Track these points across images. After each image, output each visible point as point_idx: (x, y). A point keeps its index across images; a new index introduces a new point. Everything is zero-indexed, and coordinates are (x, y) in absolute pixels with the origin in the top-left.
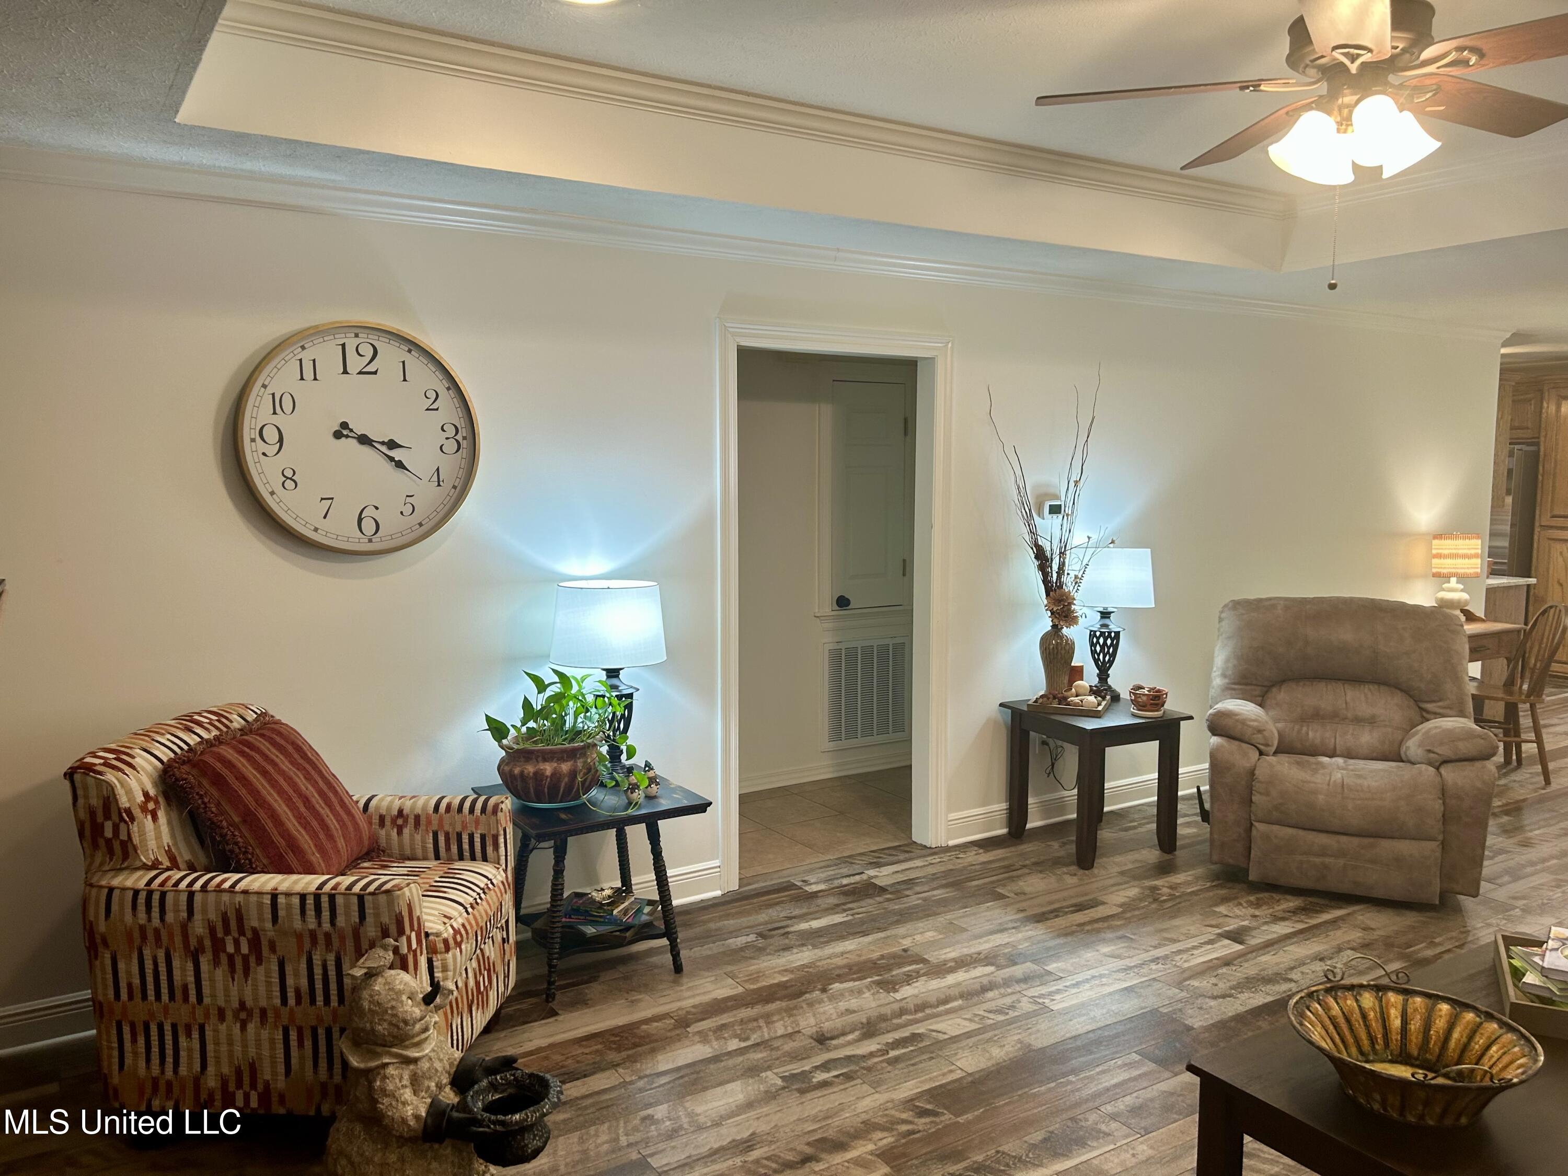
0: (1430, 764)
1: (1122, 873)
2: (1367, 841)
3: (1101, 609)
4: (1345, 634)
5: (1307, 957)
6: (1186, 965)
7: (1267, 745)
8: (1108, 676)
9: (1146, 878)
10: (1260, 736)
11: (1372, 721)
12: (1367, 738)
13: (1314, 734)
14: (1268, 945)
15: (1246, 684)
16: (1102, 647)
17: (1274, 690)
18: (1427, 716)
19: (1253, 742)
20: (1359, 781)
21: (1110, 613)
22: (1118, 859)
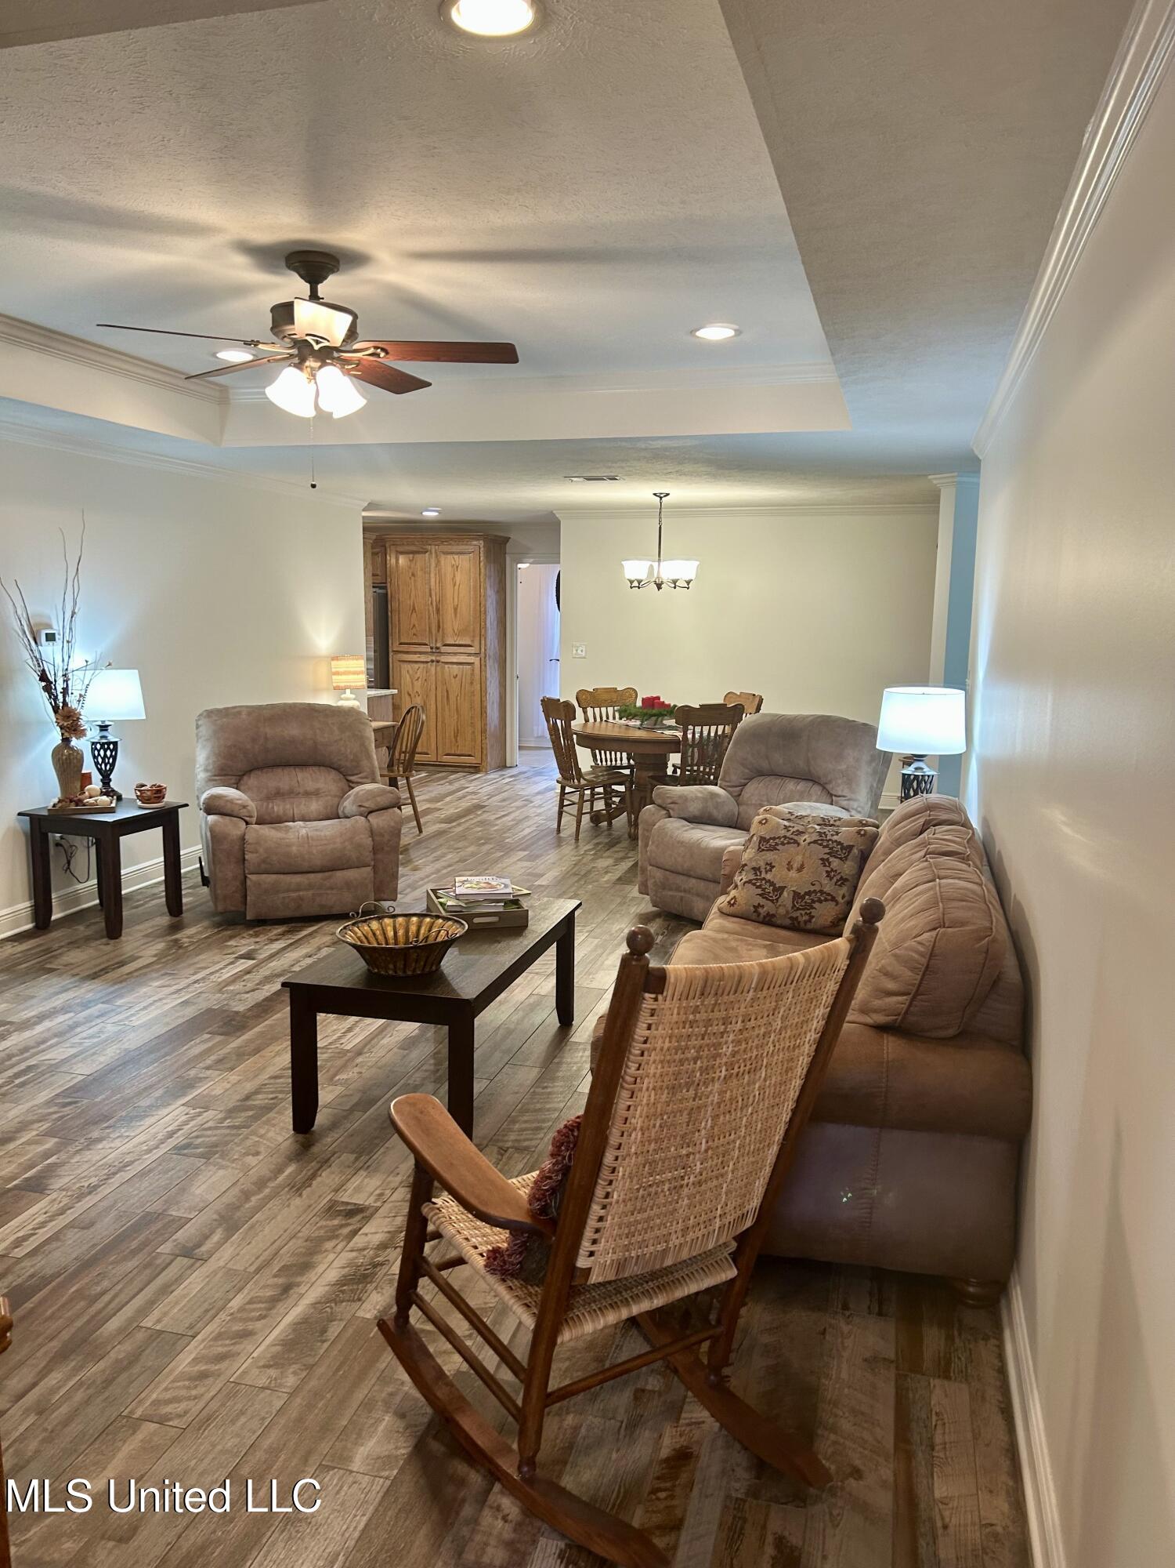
0: (361, 815)
1: (147, 936)
2: (327, 874)
3: (100, 723)
4: (293, 731)
5: (300, 957)
6: (220, 980)
7: (251, 817)
8: (110, 780)
9: (166, 935)
10: (245, 810)
11: (316, 793)
12: (315, 806)
13: (278, 808)
14: (272, 957)
15: (225, 775)
16: (103, 759)
17: (245, 778)
18: (353, 785)
19: (241, 815)
20: (318, 833)
21: (107, 726)
22: (138, 927)
